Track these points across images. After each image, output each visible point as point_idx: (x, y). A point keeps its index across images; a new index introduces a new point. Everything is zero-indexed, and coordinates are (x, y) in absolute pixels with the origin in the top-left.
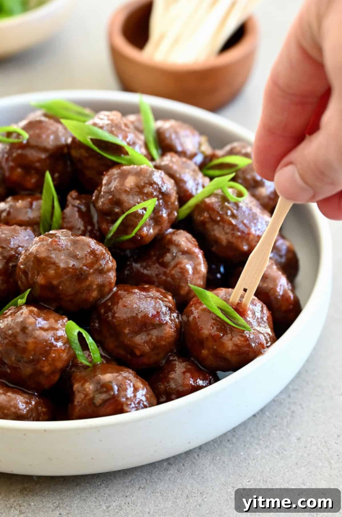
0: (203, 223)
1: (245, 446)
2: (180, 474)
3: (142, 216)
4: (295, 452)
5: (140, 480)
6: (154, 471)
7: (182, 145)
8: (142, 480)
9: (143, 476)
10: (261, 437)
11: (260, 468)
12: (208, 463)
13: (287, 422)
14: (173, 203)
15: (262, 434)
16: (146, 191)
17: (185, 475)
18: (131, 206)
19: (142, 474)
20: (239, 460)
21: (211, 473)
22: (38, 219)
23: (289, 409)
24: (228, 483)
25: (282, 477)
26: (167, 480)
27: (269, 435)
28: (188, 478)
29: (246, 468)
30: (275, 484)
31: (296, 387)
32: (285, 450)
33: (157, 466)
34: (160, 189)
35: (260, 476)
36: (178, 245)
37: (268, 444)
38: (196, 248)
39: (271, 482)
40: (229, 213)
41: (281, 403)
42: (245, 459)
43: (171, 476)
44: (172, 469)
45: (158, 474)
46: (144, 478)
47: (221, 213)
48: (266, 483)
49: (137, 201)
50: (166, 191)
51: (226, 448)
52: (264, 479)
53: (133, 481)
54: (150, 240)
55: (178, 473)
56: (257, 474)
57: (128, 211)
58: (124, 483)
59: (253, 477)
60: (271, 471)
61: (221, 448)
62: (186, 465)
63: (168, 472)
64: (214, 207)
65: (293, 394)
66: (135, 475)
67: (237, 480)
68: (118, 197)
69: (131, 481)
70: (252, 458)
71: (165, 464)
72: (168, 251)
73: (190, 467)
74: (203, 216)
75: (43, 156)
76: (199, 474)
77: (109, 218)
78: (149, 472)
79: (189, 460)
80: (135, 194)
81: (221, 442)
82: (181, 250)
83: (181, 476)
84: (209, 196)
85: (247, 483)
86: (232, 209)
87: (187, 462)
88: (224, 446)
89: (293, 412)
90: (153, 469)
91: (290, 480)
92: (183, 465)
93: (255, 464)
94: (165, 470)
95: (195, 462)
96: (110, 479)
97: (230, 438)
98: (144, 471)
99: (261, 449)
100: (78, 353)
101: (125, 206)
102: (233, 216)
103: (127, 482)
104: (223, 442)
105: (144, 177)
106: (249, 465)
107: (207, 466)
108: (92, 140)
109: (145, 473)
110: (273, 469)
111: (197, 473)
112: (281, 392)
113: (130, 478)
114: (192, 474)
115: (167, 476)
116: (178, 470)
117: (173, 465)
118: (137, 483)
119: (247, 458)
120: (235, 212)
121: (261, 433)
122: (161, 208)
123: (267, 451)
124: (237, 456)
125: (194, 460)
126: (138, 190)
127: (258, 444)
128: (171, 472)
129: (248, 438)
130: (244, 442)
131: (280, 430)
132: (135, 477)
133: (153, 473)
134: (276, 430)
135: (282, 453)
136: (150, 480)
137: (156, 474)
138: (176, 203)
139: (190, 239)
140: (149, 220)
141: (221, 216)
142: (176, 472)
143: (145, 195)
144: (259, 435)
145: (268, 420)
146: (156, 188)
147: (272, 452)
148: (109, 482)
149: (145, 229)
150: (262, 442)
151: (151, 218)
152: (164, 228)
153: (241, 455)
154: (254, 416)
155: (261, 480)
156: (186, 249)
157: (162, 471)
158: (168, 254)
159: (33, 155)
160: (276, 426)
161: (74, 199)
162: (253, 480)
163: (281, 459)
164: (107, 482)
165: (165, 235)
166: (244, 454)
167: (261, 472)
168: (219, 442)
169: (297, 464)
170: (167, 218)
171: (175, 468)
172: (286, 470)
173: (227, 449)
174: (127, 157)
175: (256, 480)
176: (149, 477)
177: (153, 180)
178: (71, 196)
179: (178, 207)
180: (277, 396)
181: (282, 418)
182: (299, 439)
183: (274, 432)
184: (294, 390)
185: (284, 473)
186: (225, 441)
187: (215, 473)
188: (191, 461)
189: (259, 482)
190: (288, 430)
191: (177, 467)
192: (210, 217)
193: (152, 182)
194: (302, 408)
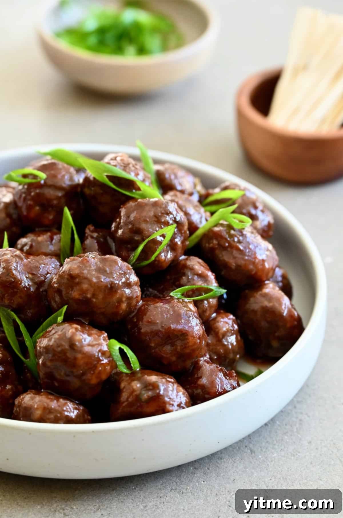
0: (213, 249)
1: (262, 450)
2: (206, 476)
3: (160, 243)
4: (308, 453)
5: (170, 483)
6: (182, 475)
7: (181, 185)
8: (173, 483)
9: (173, 479)
10: (275, 442)
11: (278, 468)
12: (231, 466)
13: (297, 429)
14: (185, 232)
15: (276, 440)
16: (163, 220)
17: (211, 477)
18: (150, 234)
19: (172, 477)
20: (258, 462)
21: (235, 474)
22: (58, 252)
23: (297, 418)
24: (252, 481)
25: (300, 474)
26: (196, 482)
27: (282, 440)
28: (214, 479)
29: (266, 469)
30: (295, 480)
31: (300, 399)
32: (299, 452)
33: (184, 470)
34: (175, 218)
35: (280, 475)
36: (192, 269)
37: (283, 447)
38: (209, 271)
39: (290, 479)
40: (236, 239)
41: (289, 414)
42: (264, 461)
43: (198, 478)
44: (199, 473)
45: (187, 477)
46: (174, 481)
47: (229, 239)
48: (286, 480)
49: (155, 229)
50: (180, 220)
51: (245, 452)
52: (284, 477)
53: (164, 484)
54: (168, 265)
55: (205, 475)
56: (277, 473)
57: (148, 238)
58: (157, 486)
59: (273, 476)
60: (289, 470)
61: (241, 453)
62: (210, 469)
63: (196, 475)
64: (222, 234)
65: (298, 406)
66: (166, 479)
67: (260, 479)
68: (137, 226)
69: (162, 484)
70: (270, 460)
71: (191, 469)
72: (184, 274)
73: (215, 470)
74: (212, 243)
75: (60, 194)
76: (224, 475)
77: (129, 246)
78: (178, 476)
79: (213, 464)
80: (153, 223)
81: (239, 448)
82: (195, 273)
83: (208, 478)
84: (216, 226)
85: (269, 481)
86: (238, 236)
87: (211, 466)
88: (243, 451)
89: (301, 420)
90: (181, 473)
91: (307, 477)
92: (208, 469)
93: (274, 465)
94: (192, 473)
95: (219, 466)
96: (143, 483)
97: (247, 444)
98: (173, 476)
99: (277, 452)
100: (119, 363)
101: (145, 234)
102: (239, 242)
103: (159, 485)
104: (242, 448)
105: (161, 207)
106: (269, 466)
107: (230, 468)
108: (108, 176)
109: (174, 476)
110: (290, 469)
111: (222, 475)
112: (288, 404)
113: (161, 481)
114: (217, 476)
115: (195, 479)
116: (205, 473)
117: (199, 470)
118: (169, 485)
119: (265, 460)
120: (241, 238)
121: (274, 439)
122: (176, 236)
123: (283, 453)
124: (256, 459)
125: (216, 464)
126: (156, 220)
127: (273, 448)
128: (198, 475)
129: (264, 444)
130: (261, 447)
131: (291, 435)
132: (166, 481)
133: (182, 477)
134: (287, 436)
135: (297, 454)
136: (180, 482)
137: (185, 478)
138: (188, 232)
139: (202, 264)
140: (167, 247)
141: (229, 242)
142: (203, 475)
143: (162, 224)
144: (273, 441)
145: (279, 428)
146: (172, 218)
147: (288, 454)
148: (142, 486)
149: (163, 254)
150: (276, 447)
151: (168, 245)
152: (179, 254)
153: (260, 458)
154: (266, 425)
155: (282, 478)
156: (200, 272)
157: (190, 475)
158: (184, 278)
159: (50, 193)
160: (287, 432)
161: (93, 232)
162: (274, 479)
163: (296, 460)
164: (140, 486)
165: (179, 261)
166: (262, 457)
167: (280, 471)
168: (237, 448)
169: (311, 463)
170: (181, 245)
171: (201, 472)
172: (302, 469)
173: (246, 454)
174: (138, 192)
175: (276, 478)
176: (178, 480)
177: (168, 210)
178: (89, 229)
179: (188, 235)
180: (285, 408)
181: (291, 426)
182: (310, 442)
183: (286, 437)
184: (298, 402)
185: (301, 471)
186: (243, 447)
187: (238, 474)
188: (215, 465)
189: (279, 480)
190: (299, 436)
191: (202, 470)
192: (219, 244)
193: (168, 212)
194: (309, 416)
